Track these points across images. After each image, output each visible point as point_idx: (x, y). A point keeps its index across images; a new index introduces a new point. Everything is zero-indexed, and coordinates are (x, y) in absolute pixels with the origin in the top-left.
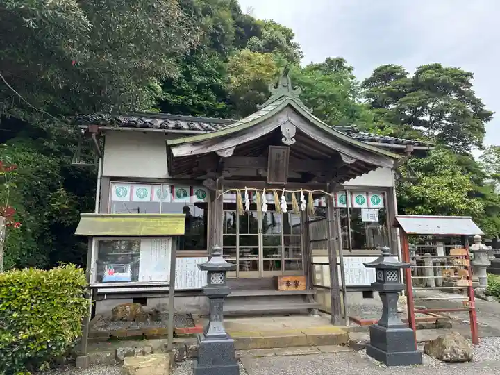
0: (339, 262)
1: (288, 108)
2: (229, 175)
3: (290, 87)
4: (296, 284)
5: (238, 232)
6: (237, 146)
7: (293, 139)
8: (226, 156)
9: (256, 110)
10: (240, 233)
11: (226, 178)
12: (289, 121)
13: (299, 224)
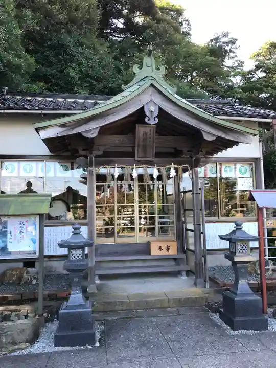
0: (202, 231)
1: (151, 88)
2: (100, 153)
3: (154, 68)
4: (168, 249)
5: (116, 203)
6: (102, 127)
7: (156, 119)
8: (92, 137)
9: (121, 91)
10: (118, 203)
11: (96, 156)
12: (152, 101)
13: (172, 194)
